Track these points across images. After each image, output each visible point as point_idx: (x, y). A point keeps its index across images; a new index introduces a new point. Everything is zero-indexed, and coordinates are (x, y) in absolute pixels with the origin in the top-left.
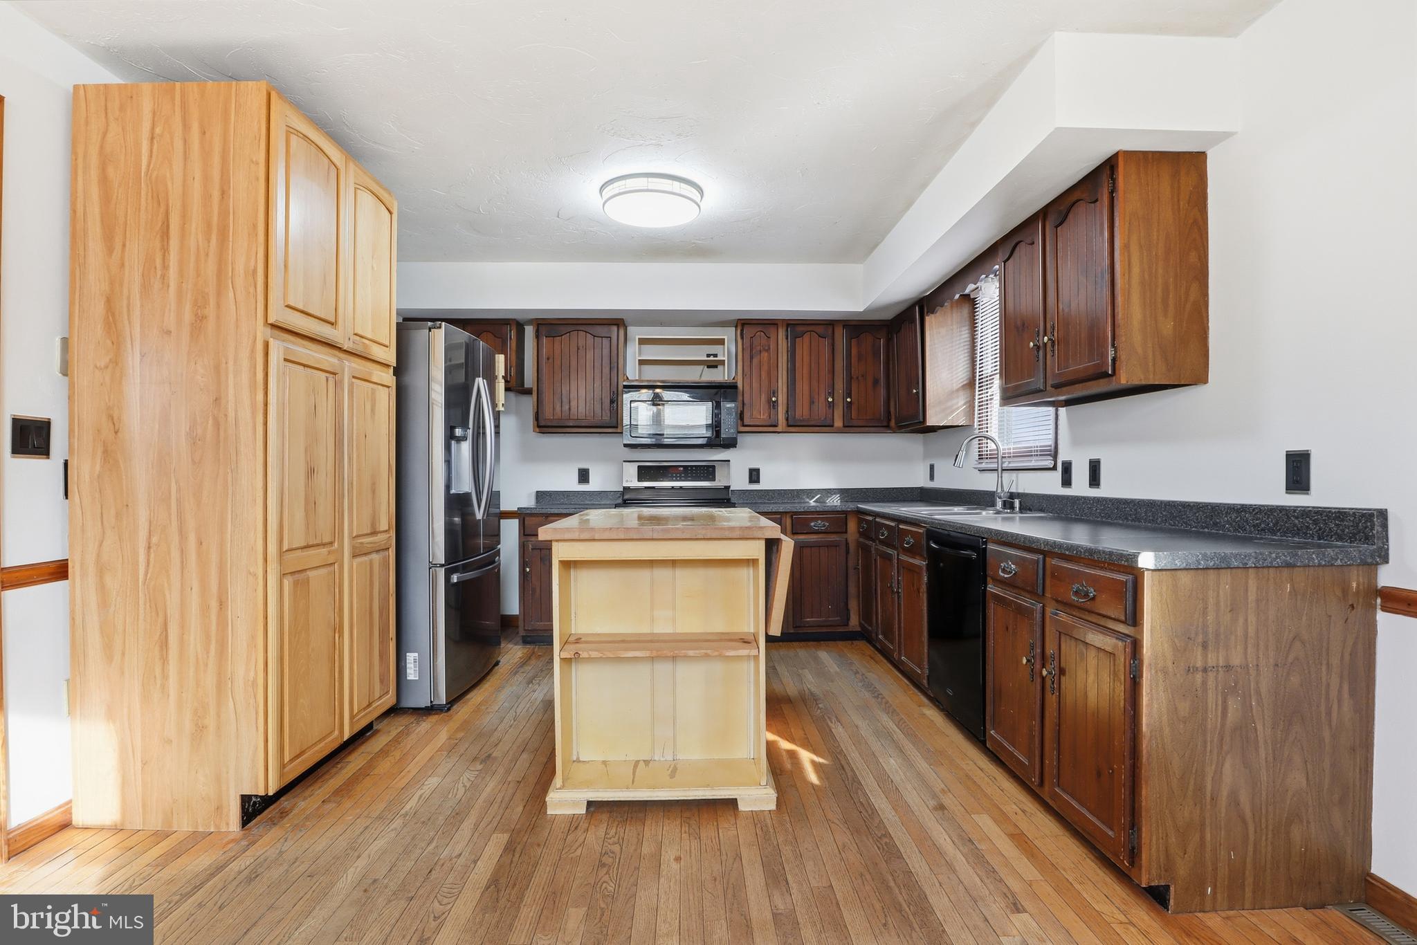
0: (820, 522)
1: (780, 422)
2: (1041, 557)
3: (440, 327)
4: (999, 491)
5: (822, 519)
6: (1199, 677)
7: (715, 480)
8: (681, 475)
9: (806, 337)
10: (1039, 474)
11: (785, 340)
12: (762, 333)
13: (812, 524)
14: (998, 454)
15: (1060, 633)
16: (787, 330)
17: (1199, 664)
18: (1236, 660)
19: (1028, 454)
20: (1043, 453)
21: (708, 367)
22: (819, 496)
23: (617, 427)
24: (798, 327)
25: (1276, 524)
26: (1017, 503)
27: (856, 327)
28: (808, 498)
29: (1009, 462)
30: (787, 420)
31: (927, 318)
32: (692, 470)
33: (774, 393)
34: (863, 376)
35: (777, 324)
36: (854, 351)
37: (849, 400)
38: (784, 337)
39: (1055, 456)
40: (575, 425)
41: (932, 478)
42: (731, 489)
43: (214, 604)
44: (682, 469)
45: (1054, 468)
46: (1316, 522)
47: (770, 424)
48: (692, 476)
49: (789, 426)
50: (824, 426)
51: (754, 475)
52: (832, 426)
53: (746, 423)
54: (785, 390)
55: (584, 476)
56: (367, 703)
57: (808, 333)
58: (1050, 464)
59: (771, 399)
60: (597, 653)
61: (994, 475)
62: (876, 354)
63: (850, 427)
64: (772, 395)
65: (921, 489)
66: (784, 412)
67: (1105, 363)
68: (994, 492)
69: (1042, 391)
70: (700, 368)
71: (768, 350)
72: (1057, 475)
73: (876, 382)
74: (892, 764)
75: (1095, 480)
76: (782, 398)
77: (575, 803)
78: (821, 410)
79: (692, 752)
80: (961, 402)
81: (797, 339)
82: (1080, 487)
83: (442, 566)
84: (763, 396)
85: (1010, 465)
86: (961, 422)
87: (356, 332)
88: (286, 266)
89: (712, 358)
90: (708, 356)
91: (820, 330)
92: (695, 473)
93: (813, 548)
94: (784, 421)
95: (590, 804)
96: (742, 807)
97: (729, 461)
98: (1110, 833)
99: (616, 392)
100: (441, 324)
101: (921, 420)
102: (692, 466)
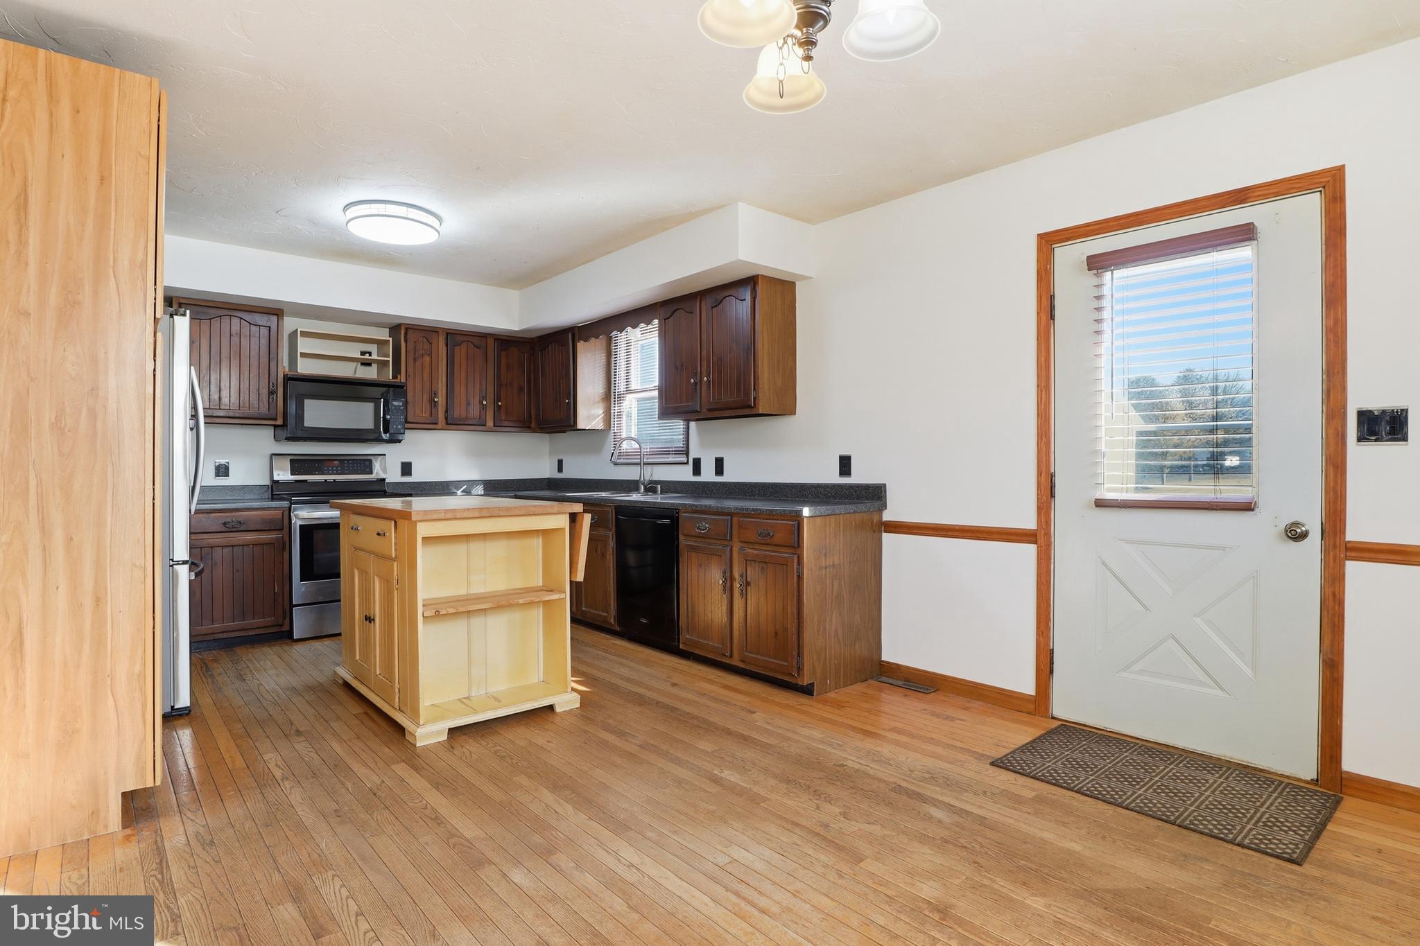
1: (440, 421)
2: (729, 517)
3: (184, 315)
4: (642, 479)
6: (824, 571)
7: (370, 474)
8: (336, 468)
9: (464, 346)
10: (673, 466)
11: (445, 347)
12: (425, 339)
14: (640, 452)
15: (746, 560)
16: (447, 338)
17: (824, 565)
18: (837, 562)
19: (666, 452)
20: (677, 452)
21: (362, 364)
22: (465, 487)
23: (276, 419)
24: (455, 337)
25: (836, 494)
26: (658, 487)
27: (505, 342)
28: (455, 489)
29: (647, 459)
30: (446, 419)
31: (578, 344)
32: (349, 463)
33: (435, 394)
34: (510, 384)
35: (437, 332)
36: (503, 362)
37: (499, 403)
38: (444, 344)
39: (687, 455)
40: (227, 415)
41: (560, 469)
42: (387, 481)
43: (88, 602)
44: (337, 462)
45: (687, 463)
46: (856, 491)
47: (431, 421)
49: (447, 424)
50: (476, 424)
51: (406, 469)
52: (485, 425)
53: (409, 420)
54: (444, 391)
57: (464, 343)
58: (684, 460)
59: (432, 399)
60: (452, 609)
61: (638, 468)
62: (521, 365)
63: (498, 426)
64: (433, 395)
65: (549, 479)
66: (444, 411)
67: (750, 400)
68: (638, 481)
69: (698, 412)
70: (354, 364)
72: (690, 467)
73: (521, 389)
74: (624, 671)
75: (719, 469)
76: (441, 400)
77: (439, 733)
78: (476, 411)
79: (499, 685)
80: (599, 411)
81: (455, 347)
82: (708, 475)
83: (184, 562)
84: (425, 396)
85: (650, 460)
86: (601, 427)
89: (367, 356)
90: (363, 353)
91: (476, 341)
94: (443, 419)
95: (452, 731)
96: (558, 709)
97: (385, 455)
98: (786, 664)
99: (275, 384)
100: (185, 312)
101: (572, 424)
102: (348, 460)
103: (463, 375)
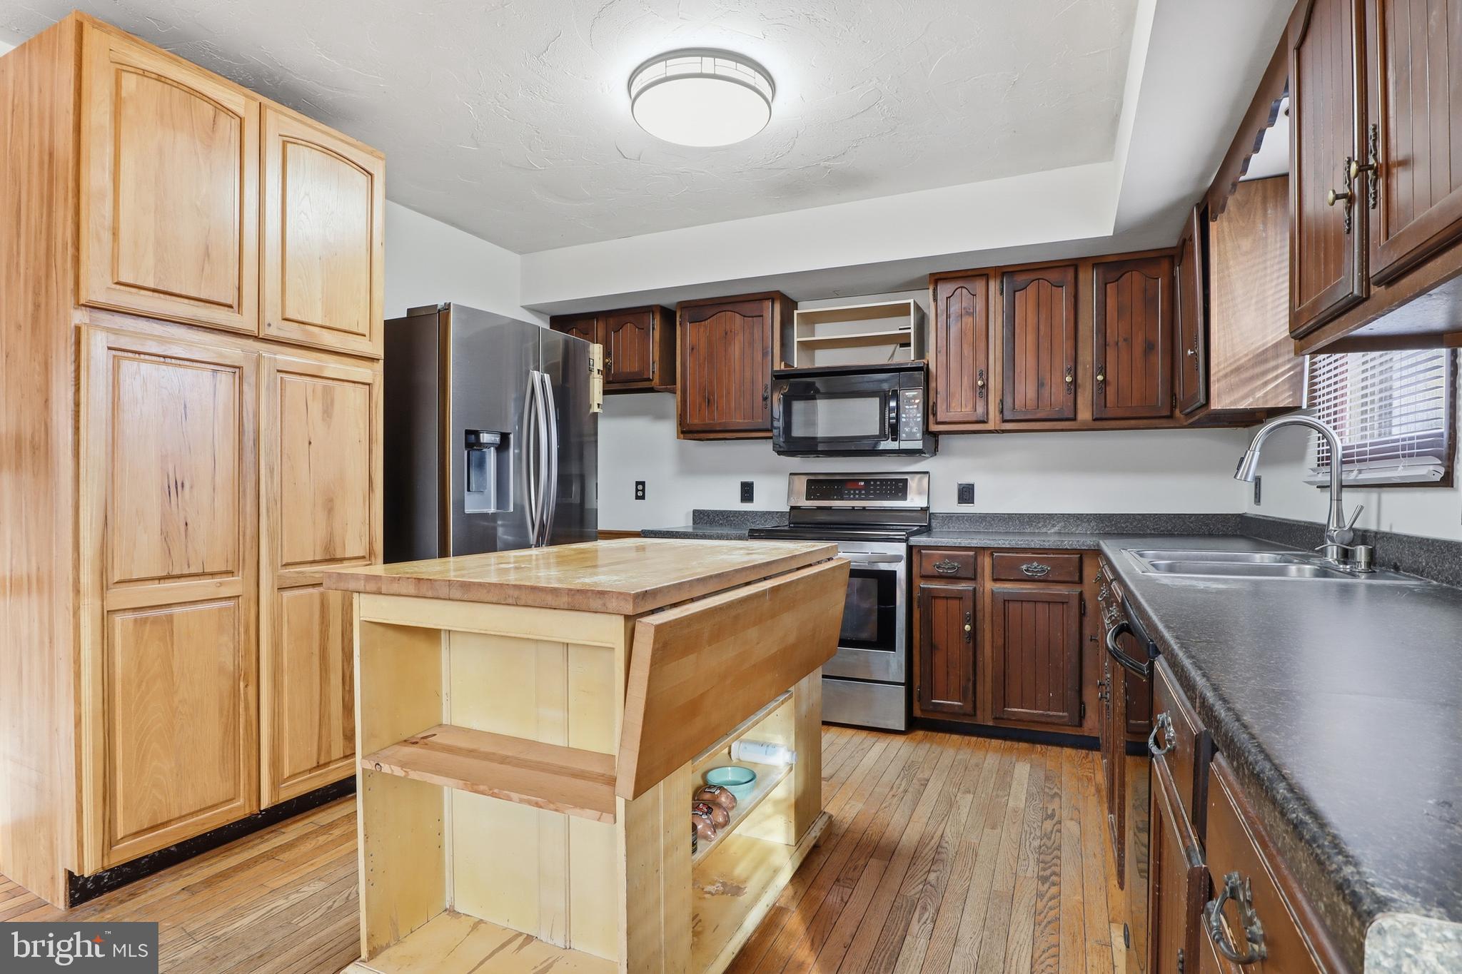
0: (1035, 564)
1: (990, 416)
4: (1332, 525)
5: (1040, 561)
7: (906, 499)
8: (860, 492)
9: (1032, 289)
10: (1411, 493)
11: (998, 297)
12: (964, 290)
13: (1024, 567)
16: (1002, 282)
20: (1427, 448)
21: (902, 345)
23: (770, 430)
24: (1019, 276)
26: (1361, 552)
27: (1113, 266)
29: (1360, 471)
30: (1002, 412)
31: (1212, 224)
32: (875, 485)
33: (982, 374)
34: (1126, 340)
35: (987, 274)
36: (1111, 303)
37: (1100, 378)
38: (998, 293)
39: (1450, 456)
40: (723, 429)
41: (1257, 498)
42: (931, 511)
44: (862, 483)
45: (1447, 483)
47: (974, 419)
48: (874, 494)
49: (1004, 420)
50: (1061, 420)
51: (966, 494)
52: (1075, 419)
53: (939, 419)
54: (999, 369)
55: (747, 492)
56: (315, 765)
57: (1034, 283)
58: (1432, 472)
59: (976, 383)
60: (400, 769)
62: (1150, 302)
63: (1104, 420)
64: (978, 377)
65: (1242, 517)
66: (998, 401)
68: (1325, 526)
70: (891, 348)
71: (972, 314)
73: (1149, 347)
76: (994, 382)
78: (1057, 395)
80: (1279, 366)
81: (1017, 294)
84: (965, 379)
85: (1361, 477)
86: (1284, 401)
87: (284, 317)
88: (115, 233)
91: (1054, 274)
92: (878, 490)
93: (1024, 604)
94: (997, 413)
97: (926, 473)
99: (769, 385)
101: (1203, 400)
102: (875, 481)
103: (1031, 338)
